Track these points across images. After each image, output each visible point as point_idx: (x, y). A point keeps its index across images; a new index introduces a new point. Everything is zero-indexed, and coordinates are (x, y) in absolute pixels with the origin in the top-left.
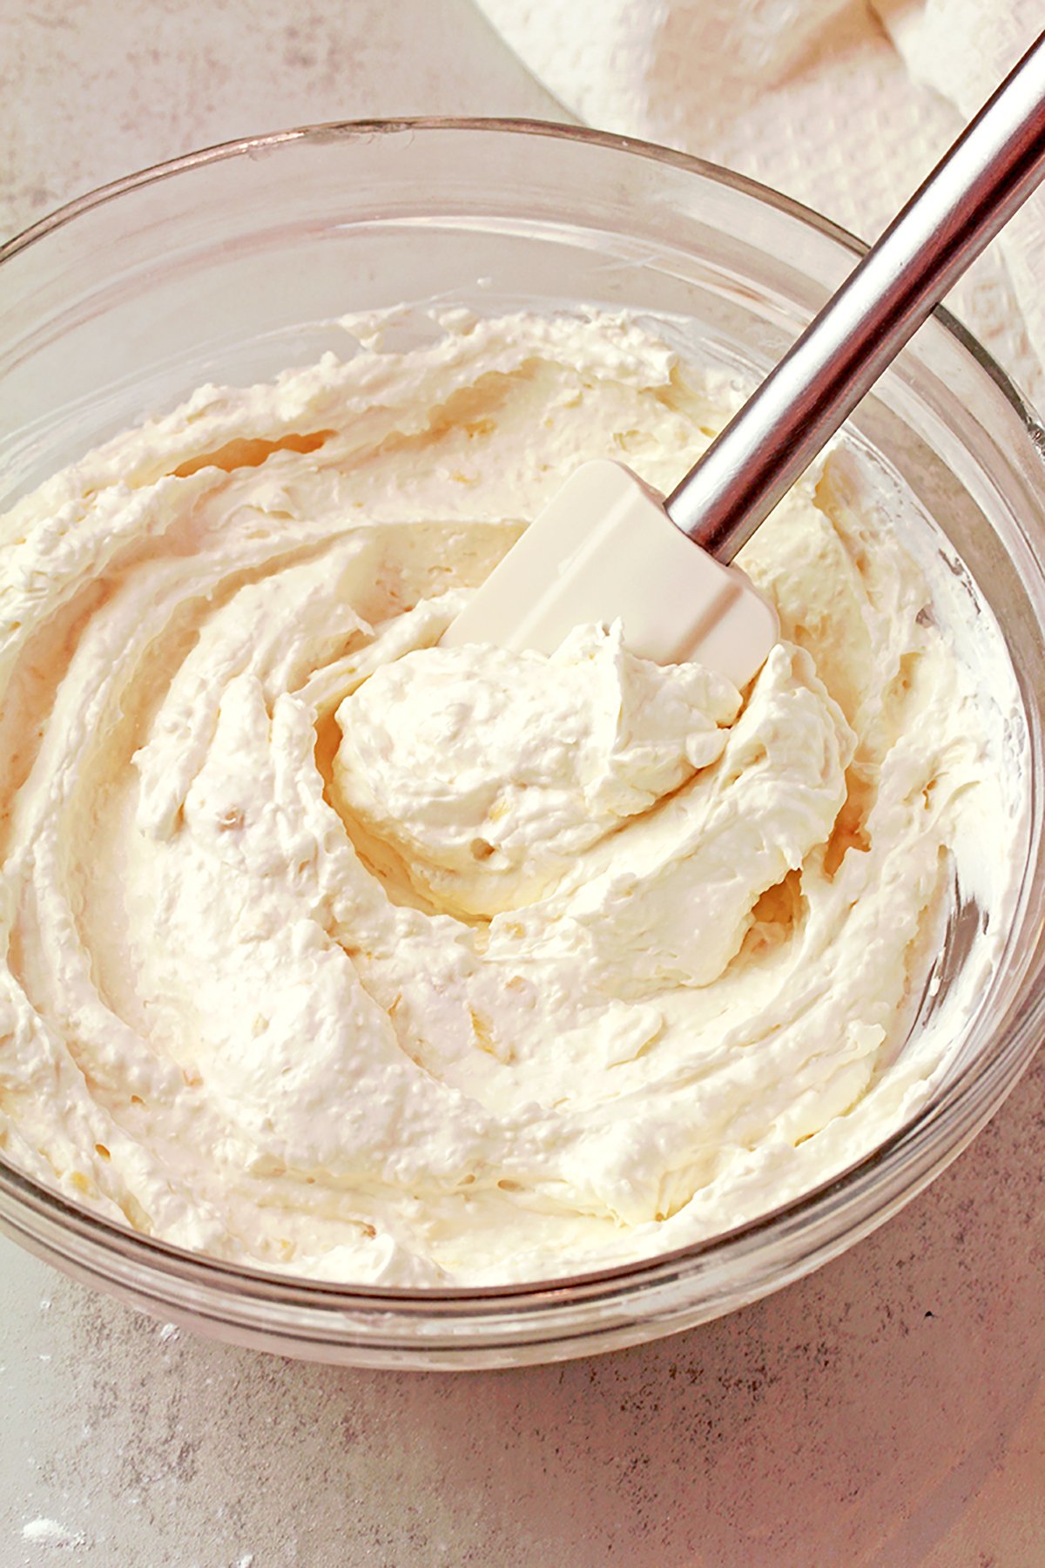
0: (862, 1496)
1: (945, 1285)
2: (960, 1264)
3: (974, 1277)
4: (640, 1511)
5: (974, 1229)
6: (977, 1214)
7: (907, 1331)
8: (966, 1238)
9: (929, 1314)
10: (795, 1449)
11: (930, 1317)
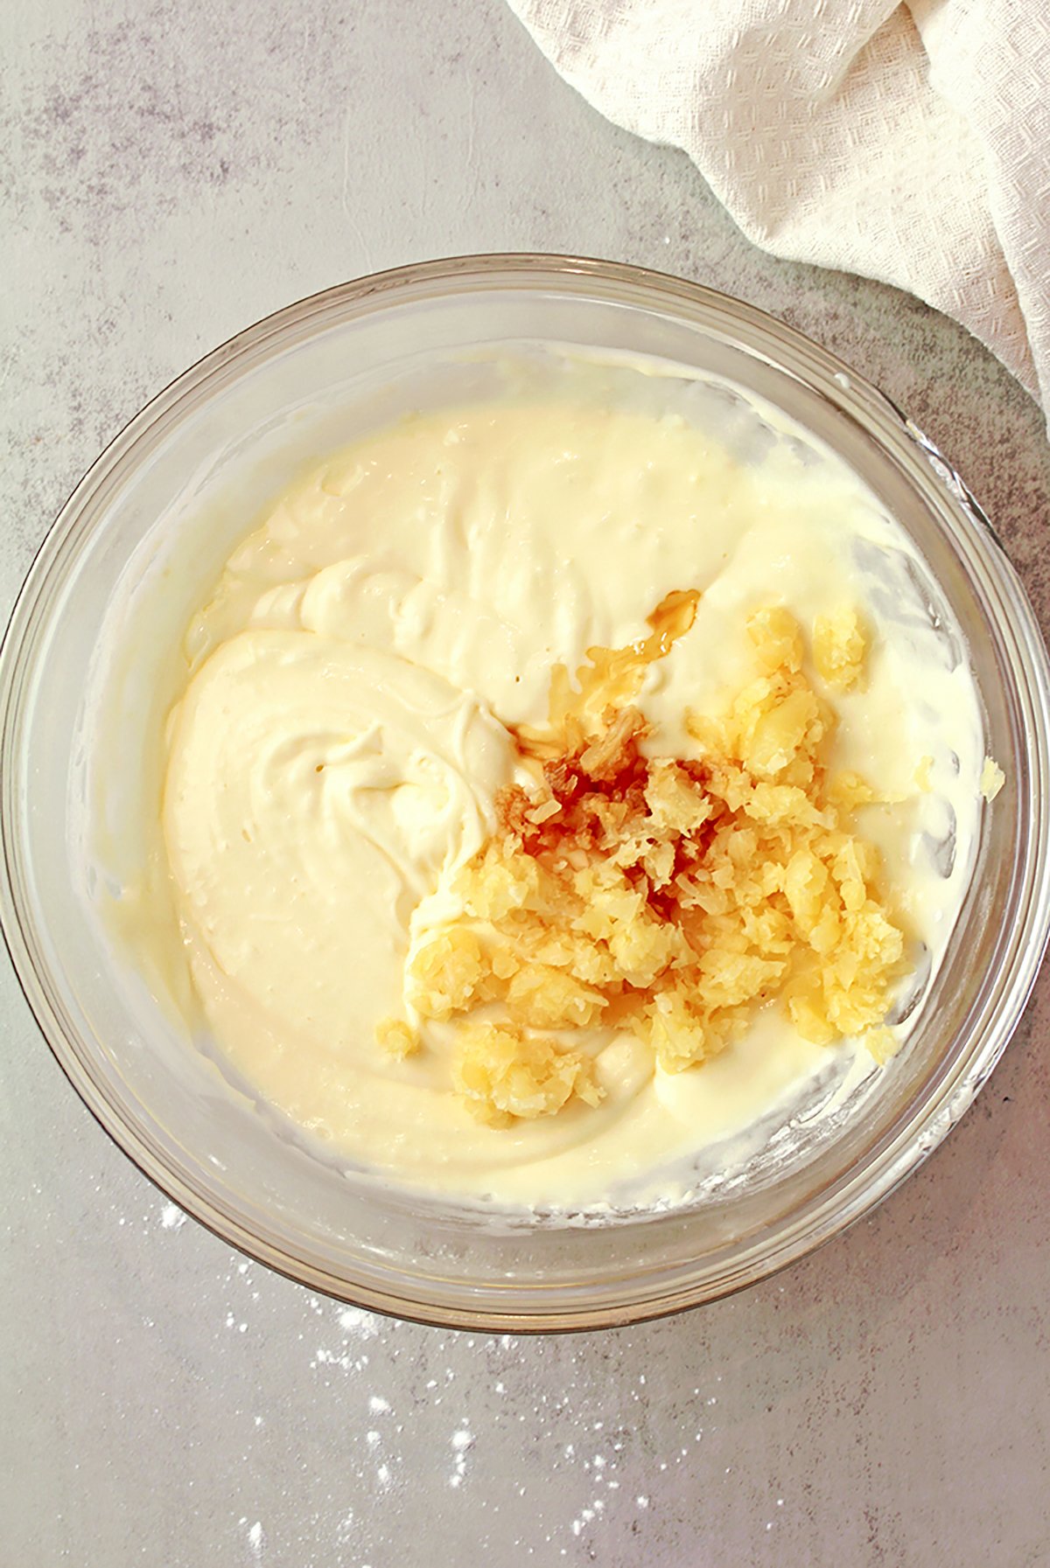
0: (961, 1251)
1: (1017, 1074)
2: (1029, 1054)
3: (1039, 1064)
4: (797, 1278)
5: (1038, 1025)
6: (1040, 1011)
7: (990, 1115)
8: (1032, 1033)
9: (1006, 1099)
10: (910, 1218)
11: (1007, 1102)
